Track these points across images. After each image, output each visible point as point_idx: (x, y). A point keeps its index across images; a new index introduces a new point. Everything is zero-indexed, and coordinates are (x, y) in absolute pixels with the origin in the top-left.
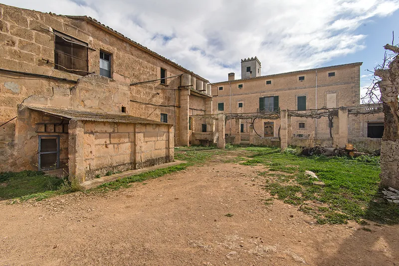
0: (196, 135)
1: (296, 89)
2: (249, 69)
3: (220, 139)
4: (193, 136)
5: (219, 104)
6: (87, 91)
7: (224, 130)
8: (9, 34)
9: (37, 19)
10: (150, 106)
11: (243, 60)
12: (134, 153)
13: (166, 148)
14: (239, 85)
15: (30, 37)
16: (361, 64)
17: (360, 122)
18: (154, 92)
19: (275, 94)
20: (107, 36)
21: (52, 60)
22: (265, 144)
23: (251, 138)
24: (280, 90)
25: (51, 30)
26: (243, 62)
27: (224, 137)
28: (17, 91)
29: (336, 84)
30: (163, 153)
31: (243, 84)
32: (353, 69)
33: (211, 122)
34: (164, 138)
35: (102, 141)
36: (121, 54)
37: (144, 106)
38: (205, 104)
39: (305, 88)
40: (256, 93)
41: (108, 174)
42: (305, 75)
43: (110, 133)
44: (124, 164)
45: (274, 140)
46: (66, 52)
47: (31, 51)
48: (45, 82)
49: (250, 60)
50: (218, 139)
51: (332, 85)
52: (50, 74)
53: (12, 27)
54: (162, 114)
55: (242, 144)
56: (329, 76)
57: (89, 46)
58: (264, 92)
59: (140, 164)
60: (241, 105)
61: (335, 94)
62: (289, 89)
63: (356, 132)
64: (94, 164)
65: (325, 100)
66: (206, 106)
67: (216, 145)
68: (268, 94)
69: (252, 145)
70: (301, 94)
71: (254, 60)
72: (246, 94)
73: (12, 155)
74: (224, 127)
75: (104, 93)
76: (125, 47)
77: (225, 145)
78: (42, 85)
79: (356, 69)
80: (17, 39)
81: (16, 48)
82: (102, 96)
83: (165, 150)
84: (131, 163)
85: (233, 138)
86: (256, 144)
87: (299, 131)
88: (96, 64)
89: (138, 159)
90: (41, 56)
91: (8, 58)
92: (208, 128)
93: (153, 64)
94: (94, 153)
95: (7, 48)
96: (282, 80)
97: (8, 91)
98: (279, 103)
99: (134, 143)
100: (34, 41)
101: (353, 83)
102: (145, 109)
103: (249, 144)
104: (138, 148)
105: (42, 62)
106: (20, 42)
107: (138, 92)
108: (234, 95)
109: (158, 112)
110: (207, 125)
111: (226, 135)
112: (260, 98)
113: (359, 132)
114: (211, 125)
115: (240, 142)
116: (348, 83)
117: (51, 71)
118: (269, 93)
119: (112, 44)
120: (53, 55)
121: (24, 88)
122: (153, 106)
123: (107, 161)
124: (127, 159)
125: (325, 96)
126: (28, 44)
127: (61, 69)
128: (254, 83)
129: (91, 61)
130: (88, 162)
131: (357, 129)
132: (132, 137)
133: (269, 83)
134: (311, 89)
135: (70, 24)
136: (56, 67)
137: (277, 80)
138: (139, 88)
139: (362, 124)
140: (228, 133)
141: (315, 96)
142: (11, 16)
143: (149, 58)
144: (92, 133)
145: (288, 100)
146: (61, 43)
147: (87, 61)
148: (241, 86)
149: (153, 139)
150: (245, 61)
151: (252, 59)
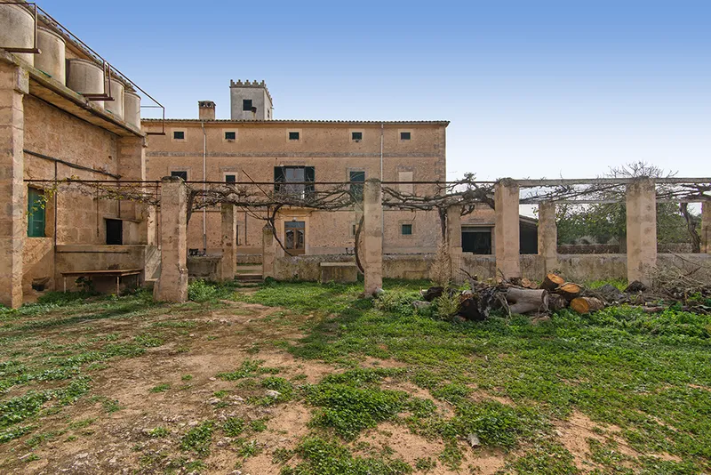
0: (69, 258)
1: (347, 155)
2: (248, 105)
3: (169, 267)
4: (56, 260)
7: (183, 237)
11: (236, 82)
14: (227, 133)
16: (446, 123)
19: (308, 162)
22: (304, 275)
23: (268, 261)
26: (236, 86)
27: (182, 262)
29: (412, 154)
31: (236, 130)
32: (437, 131)
33: (138, 216)
38: (120, 156)
39: (363, 156)
40: (268, 155)
42: (362, 131)
45: (328, 264)
49: (251, 87)
50: (160, 269)
51: (406, 156)
55: (241, 278)
56: (402, 138)
58: (284, 155)
60: (231, 180)
61: (411, 173)
62: (335, 155)
66: (124, 161)
67: (150, 288)
68: (294, 161)
69: (269, 282)
70: (357, 168)
71: (259, 87)
72: (244, 156)
74: (182, 226)
77: (185, 287)
79: (440, 131)
85: (214, 263)
86: (282, 277)
92: (130, 232)
96: (322, 134)
101: (437, 155)
103: (260, 277)
108: (214, 155)
110: (125, 223)
111: (192, 252)
112: (276, 168)
114: (140, 222)
115: (235, 271)
116: (429, 155)
118: (295, 159)
125: (396, 175)
128: (262, 133)
133: (294, 136)
134: (372, 159)
137: (310, 132)
140: (199, 246)
141: (379, 173)
145: (333, 177)
148: (230, 136)
150: (239, 85)
151: (256, 85)
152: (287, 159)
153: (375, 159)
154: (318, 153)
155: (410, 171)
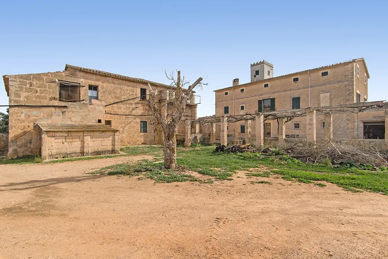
1: (290, 90)
2: (257, 73)
5: (225, 107)
6: (73, 112)
8: (35, 88)
9: (49, 76)
10: (130, 116)
11: (252, 64)
12: (83, 147)
13: (112, 145)
15: (45, 87)
17: (354, 122)
18: (134, 106)
19: (272, 96)
20: (94, 76)
21: (58, 96)
24: (278, 92)
25: (57, 80)
28: (38, 115)
29: (329, 83)
30: (110, 148)
31: (245, 88)
32: (347, 66)
34: (111, 138)
35: (61, 141)
36: (105, 85)
37: (124, 117)
39: (299, 89)
40: (256, 96)
41: (63, 157)
42: (299, 77)
43: (65, 137)
44: (75, 153)
46: (66, 91)
47: (46, 94)
48: (53, 109)
49: (259, 64)
51: (325, 85)
52: (56, 104)
53: (36, 84)
54: (141, 122)
56: (322, 75)
57: (81, 85)
58: (262, 95)
59: (87, 153)
60: (242, 108)
61: (329, 94)
62: (285, 91)
63: (351, 132)
64: (54, 152)
65: (319, 100)
68: (266, 97)
70: (296, 96)
72: (247, 97)
73: (30, 147)
75: (85, 112)
76: (109, 80)
78: (52, 110)
79: (350, 66)
80: (38, 89)
81: (38, 94)
82: (83, 114)
83: (111, 146)
84: (81, 153)
87: (293, 131)
88: (85, 95)
89: (86, 150)
90: (51, 96)
91: (34, 99)
93: (134, 87)
94: (54, 146)
95: (34, 95)
96: (278, 82)
97: (34, 116)
98: (276, 104)
99: (83, 142)
100: (47, 89)
101: (347, 81)
102: (125, 119)
104: (86, 145)
105: (51, 99)
106: (40, 90)
107: (119, 108)
108: (237, 99)
109: (138, 120)
112: (259, 101)
113: (354, 132)
116: (341, 82)
117: (56, 103)
119: (97, 80)
120: (58, 94)
121: (42, 114)
122: (133, 117)
123: (64, 151)
124: (78, 150)
125: (319, 96)
126: (44, 90)
127: (63, 101)
128: (253, 87)
129: (82, 93)
130: (50, 151)
131: (352, 129)
132: (82, 138)
133: (266, 86)
135: (68, 75)
136: (60, 100)
137: (273, 82)
138: (120, 105)
139: (356, 123)
141: (308, 97)
142: (36, 79)
143: (129, 83)
144: (53, 136)
145: (284, 101)
146: (63, 87)
147: (80, 93)
148: (242, 90)
149: (101, 139)
150: (254, 65)
151: (261, 63)
152: (263, 96)
153: (306, 89)
154: (276, 91)
155: (328, 92)
